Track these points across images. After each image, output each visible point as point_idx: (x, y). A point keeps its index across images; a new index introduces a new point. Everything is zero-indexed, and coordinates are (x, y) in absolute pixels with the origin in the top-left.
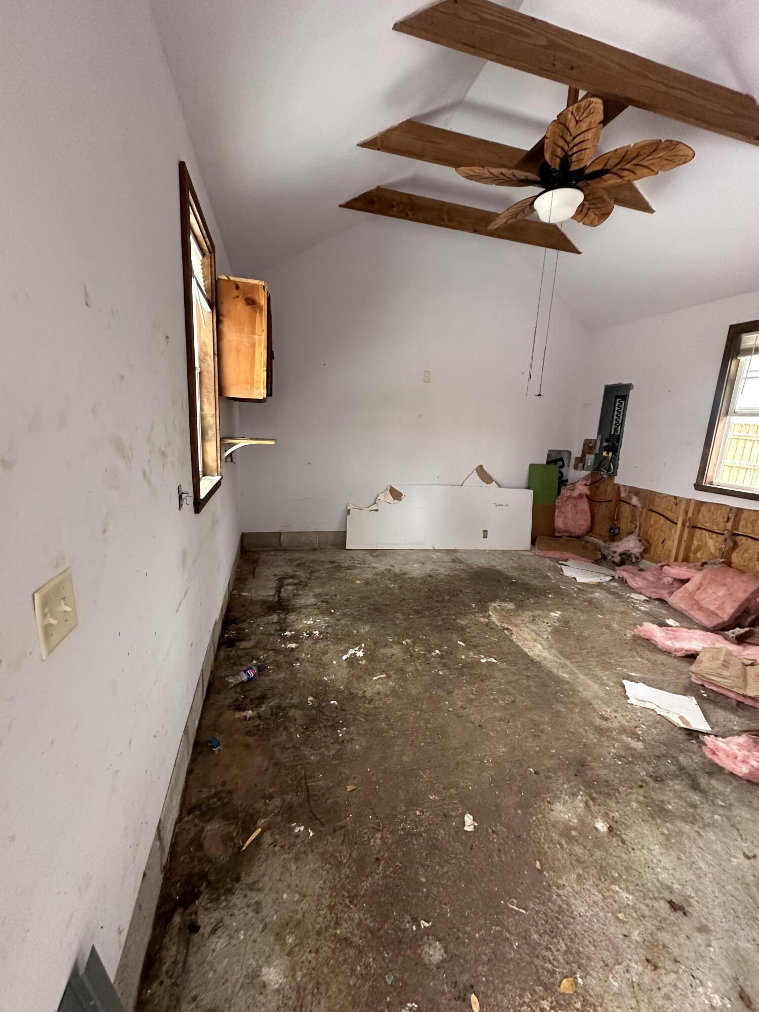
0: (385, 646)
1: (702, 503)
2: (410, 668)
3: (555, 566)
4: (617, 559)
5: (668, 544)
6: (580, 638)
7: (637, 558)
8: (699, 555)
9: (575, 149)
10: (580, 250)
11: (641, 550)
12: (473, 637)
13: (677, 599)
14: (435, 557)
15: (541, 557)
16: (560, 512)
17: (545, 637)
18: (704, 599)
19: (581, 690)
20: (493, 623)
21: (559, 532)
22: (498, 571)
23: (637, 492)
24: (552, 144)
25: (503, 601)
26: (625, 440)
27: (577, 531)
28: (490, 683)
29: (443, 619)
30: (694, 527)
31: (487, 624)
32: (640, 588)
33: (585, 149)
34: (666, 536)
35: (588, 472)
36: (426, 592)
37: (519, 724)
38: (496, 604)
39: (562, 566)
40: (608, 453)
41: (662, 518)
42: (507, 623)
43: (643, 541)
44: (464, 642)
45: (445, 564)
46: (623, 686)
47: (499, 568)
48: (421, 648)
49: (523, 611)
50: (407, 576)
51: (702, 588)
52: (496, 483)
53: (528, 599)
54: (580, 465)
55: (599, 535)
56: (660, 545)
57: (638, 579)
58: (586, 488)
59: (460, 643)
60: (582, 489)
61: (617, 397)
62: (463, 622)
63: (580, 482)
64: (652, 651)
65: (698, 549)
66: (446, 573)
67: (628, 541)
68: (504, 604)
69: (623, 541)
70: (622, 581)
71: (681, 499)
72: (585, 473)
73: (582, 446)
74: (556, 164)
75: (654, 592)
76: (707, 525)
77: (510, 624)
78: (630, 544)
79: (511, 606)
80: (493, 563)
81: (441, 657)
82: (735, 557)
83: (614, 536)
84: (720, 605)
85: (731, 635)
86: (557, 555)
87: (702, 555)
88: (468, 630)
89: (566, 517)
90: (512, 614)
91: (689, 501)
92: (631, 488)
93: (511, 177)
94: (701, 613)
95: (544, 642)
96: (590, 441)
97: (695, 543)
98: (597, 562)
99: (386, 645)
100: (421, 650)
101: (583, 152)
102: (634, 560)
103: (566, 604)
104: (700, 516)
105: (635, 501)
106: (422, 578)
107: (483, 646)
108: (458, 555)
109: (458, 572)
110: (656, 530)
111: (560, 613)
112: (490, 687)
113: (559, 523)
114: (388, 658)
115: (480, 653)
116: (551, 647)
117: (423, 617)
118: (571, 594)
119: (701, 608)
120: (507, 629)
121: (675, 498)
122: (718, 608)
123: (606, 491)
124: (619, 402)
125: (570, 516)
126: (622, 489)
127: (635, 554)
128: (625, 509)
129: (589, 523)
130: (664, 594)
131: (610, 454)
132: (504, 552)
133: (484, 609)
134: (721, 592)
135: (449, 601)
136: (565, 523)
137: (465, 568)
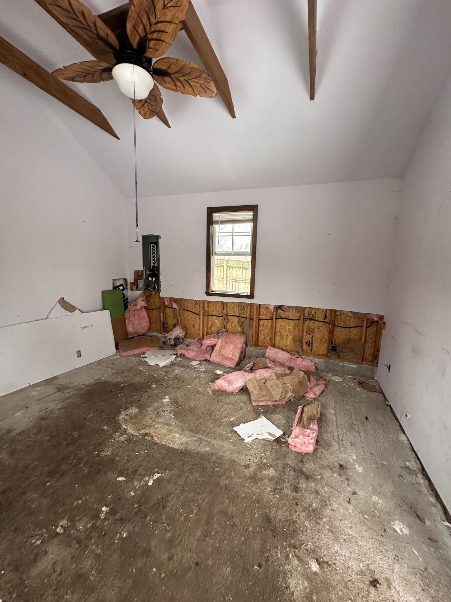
0: (35, 560)
1: (209, 302)
2: (88, 563)
3: (140, 360)
4: (173, 342)
5: (197, 326)
6: (192, 410)
7: (183, 339)
8: (212, 329)
9: (155, 35)
10: (119, 136)
11: (184, 334)
12: (126, 463)
13: (215, 357)
14: (36, 393)
15: (127, 356)
16: (129, 321)
17: (174, 424)
18: (225, 353)
19: (222, 454)
20: (132, 435)
21: (131, 335)
22: (105, 382)
23: (176, 300)
24: (136, 15)
25: (126, 408)
26: (161, 269)
27: (142, 331)
28: (173, 504)
29: (86, 463)
30: (208, 315)
31: (129, 440)
32: (194, 357)
33: (163, 41)
34: (195, 323)
35: (142, 292)
36: (49, 441)
37: (216, 526)
38: (122, 416)
39: (145, 359)
40: (152, 279)
41: (190, 312)
42: (143, 428)
43: (184, 328)
44: (122, 475)
45: (52, 397)
46: (236, 432)
47: (103, 379)
48: (85, 519)
49: (146, 410)
50: (13, 434)
51: (223, 347)
52: (79, 310)
53: (142, 396)
54: (135, 287)
55: (155, 330)
56: (193, 328)
57: (191, 352)
58: (144, 302)
59: (120, 479)
60: (141, 303)
61: (151, 243)
62: (107, 453)
63: (139, 299)
64: (226, 397)
65: (212, 326)
66: (59, 407)
67: (177, 330)
68: (129, 412)
69: (173, 331)
70: (182, 356)
71: (200, 301)
72: (139, 292)
73: (133, 275)
74: (135, 41)
75: (202, 357)
76: (213, 313)
77: (145, 428)
78: (178, 332)
79: (134, 410)
80: (97, 377)
81: (112, 512)
82: (229, 326)
83: (165, 328)
84: (233, 354)
85: (248, 369)
86: (137, 351)
87: (214, 328)
88: (117, 458)
89: (134, 324)
90: (140, 417)
91: (204, 301)
92: (171, 298)
93: (92, 25)
94: (227, 361)
95: (176, 429)
96: (139, 271)
97: (210, 323)
98: (161, 348)
99: (37, 555)
100: (87, 523)
101: (161, 42)
102: (182, 340)
103: (166, 388)
104: (209, 309)
105: (175, 306)
106: (34, 426)
107: (140, 467)
108: (59, 381)
109: (70, 400)
110: (188, 320)
111: (168, 397)
112: (174, 508)
113: (130, 328)
114: (49, 576)
115: (143, 476)
116: (183, 430)
117: (62, 475)
118: (163, 378)
119: (226, 358)
120: (146, 434)
121: (195, 301)
122: (233, 356)
123: (154, 302)
124: (153, 246)
125: (136, 322)
126: (165, 300)
127: (181, 337)
128: (169, 311)
129: (148, 324)
130: (207, 356)
131: (154, 279)
132: (99, 363)
133: (117, 427)
134: (232, 347)
135: (80, 437)
136: (133, 328)
137: (76, 392)
